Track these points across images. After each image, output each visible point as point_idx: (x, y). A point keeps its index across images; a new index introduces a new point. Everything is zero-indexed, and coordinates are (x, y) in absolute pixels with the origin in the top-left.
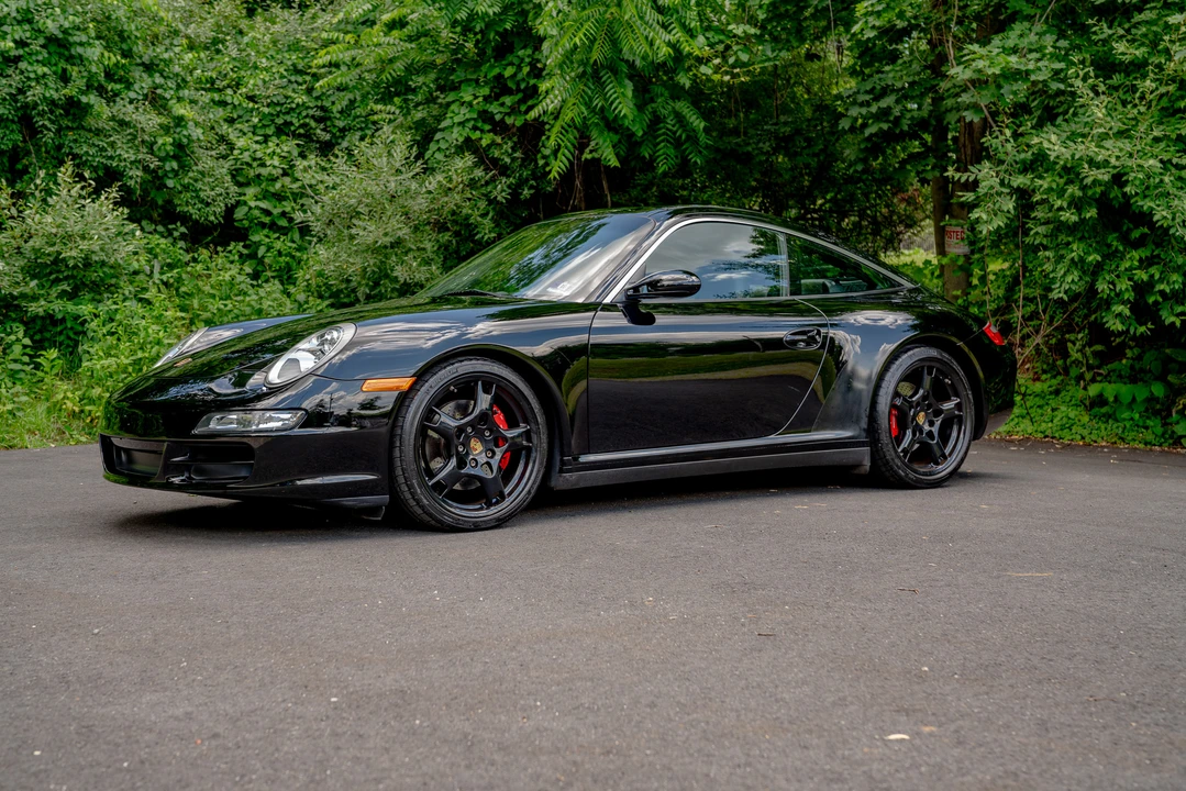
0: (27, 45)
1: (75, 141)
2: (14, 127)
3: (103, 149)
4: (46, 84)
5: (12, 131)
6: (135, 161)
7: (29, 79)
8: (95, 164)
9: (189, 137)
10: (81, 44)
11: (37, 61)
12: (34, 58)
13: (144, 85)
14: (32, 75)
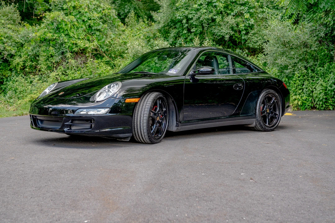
0: (202, 5)
1: (214, 29)
2: (200, 27)
3: (220, 30)
4: (206, 15)
5: (200, 28)
6: (228, 33)
7: (202, 14)
8: (218, 35)
9: (249, 24)
10: (215, 2)
11: (204, 9)
12: (204, 8)
13: (236, 10)
14: (202, 13)
